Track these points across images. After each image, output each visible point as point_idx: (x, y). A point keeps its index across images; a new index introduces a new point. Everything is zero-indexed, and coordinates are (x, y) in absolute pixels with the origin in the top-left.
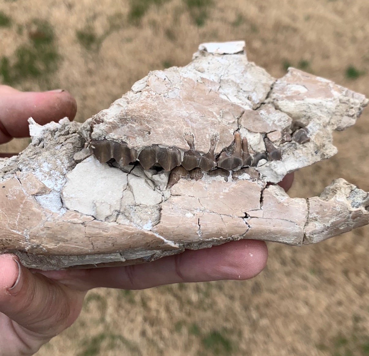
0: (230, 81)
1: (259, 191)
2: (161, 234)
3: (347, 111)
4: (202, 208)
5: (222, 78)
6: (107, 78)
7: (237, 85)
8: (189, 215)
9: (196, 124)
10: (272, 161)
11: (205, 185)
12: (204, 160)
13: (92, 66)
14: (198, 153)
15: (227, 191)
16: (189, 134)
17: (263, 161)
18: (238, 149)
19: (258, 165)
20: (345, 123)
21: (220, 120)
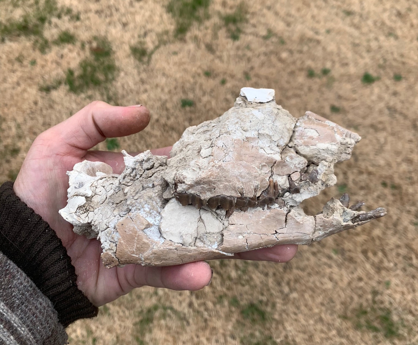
0: (265, 134)
1: (284, 215)
2: (224, 251)
3: (345, 150)
4: (249, 231)
5: (260, 132)
6: (157, 86)
7: (270, 137)
8: (240, 237)
9: (245, 179)
10: (293, 194)
11: (250, 215)
12: (249, 201)
13: (144, 76)
14: (246, 198)
15: (264, 218)
16: (241, 188)
17: (287, 194)
18: (272, 190)
19: (284, 196)
20: (343, 158)
21: (260, 172)
